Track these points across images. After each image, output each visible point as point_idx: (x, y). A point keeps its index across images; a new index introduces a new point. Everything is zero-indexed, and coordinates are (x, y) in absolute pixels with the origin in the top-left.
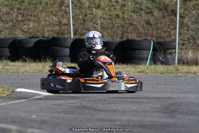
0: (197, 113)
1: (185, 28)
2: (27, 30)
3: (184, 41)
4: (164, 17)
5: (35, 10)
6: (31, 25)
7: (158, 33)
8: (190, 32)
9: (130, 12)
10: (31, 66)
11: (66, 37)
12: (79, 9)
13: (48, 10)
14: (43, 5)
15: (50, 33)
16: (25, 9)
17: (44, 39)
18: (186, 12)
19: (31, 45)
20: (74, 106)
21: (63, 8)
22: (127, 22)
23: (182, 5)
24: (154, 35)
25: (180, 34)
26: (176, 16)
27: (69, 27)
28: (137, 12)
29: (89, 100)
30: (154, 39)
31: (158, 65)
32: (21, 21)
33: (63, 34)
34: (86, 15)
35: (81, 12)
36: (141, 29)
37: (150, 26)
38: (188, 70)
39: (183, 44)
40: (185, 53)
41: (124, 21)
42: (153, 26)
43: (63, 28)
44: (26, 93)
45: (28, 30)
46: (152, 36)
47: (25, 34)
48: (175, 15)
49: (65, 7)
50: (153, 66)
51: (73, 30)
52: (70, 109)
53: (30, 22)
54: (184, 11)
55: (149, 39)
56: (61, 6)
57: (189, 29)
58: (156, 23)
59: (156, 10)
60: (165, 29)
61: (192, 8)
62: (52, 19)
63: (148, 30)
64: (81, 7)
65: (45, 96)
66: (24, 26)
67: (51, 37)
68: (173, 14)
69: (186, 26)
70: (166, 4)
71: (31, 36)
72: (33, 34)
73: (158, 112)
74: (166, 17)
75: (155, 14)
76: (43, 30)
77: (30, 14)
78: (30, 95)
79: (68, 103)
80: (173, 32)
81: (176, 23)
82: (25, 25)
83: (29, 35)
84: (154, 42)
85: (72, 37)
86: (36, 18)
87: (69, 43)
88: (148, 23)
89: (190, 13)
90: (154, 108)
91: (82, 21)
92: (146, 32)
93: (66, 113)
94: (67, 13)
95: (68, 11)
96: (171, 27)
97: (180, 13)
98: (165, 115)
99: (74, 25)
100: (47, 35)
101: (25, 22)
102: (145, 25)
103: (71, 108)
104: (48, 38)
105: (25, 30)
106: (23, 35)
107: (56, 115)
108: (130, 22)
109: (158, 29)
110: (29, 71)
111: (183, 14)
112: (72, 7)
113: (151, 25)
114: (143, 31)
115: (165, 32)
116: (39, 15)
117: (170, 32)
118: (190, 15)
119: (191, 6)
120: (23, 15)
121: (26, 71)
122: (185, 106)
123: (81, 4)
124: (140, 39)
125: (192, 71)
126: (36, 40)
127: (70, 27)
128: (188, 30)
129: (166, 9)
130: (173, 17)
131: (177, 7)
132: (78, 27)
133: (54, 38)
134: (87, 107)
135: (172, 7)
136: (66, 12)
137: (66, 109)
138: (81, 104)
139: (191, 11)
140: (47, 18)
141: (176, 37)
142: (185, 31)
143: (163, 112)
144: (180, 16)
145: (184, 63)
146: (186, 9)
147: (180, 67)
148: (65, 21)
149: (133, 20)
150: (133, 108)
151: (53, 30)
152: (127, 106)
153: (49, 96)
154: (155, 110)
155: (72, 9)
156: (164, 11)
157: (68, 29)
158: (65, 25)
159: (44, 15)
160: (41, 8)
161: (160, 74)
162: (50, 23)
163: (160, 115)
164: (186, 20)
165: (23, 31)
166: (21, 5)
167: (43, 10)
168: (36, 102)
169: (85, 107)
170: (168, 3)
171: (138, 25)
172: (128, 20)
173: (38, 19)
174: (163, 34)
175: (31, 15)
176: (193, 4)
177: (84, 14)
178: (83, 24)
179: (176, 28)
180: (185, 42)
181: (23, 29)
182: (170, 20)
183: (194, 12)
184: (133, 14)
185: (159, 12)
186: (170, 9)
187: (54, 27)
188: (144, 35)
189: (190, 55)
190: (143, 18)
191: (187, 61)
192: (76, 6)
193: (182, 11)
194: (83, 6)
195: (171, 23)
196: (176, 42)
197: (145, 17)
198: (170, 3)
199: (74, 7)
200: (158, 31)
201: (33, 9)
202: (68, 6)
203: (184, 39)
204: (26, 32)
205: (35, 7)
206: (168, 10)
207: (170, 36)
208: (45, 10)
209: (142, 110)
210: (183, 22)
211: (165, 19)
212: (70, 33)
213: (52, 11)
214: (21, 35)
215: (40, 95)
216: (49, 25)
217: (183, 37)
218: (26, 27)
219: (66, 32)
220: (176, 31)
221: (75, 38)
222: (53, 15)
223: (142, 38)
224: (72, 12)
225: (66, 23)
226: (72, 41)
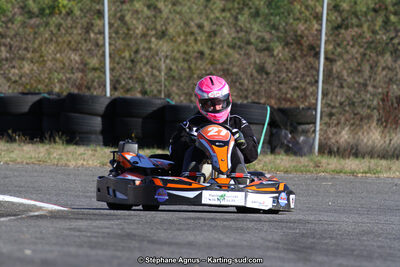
0: (355, 253)
1: (336, 82)
2: (17, 78)
3: (333, 107)
4: (294, 58)
5: (35, 38)
6: (27, 67)
7: (280, 90)
8: (346, 90)
9: (225, 47)
10: (23, 150)
11: (95, 93)
12: (124, 39)
13: (60, 40)
14: (52, 28)
15: (64, 86)
16: (15, 36)
17: (51, 97)
18: (339, 50)
19: (25, 108)
20: (109, 234)
21: (92, 35)
22: (219, 66)
23: (331, 35)
24: (273, 95)
25: (325, 94)
26: (319, 58)
27: (101, 75)
28: (240, 47)
29: (138, 223)
30: (273, 102)
31: (279, 154)
32: (7, 59)
33: (89, 89)
34: (136, 52)
35: (128, 45)
36: (246, 81)
37: (265, 76)
38: (339, 167)
39: (331, 115)
40: (335, 133)
41: (212, 64)
42: (272, 76)
43: (90, 75)
44: (13, 203)
45: (20, 78)
46: (269, 97)
47: (13, 86)
48: (317, 55)
49: (96, 34)
50: (270, 157)
51: (111, 80)
52: (101, 240)
53: (25, 62)
54: (335, 48)
55: (262, 101)
56: (87, 32)
57: (344, 85)
58: (278, 71)
59: (278, 44)
60: (295, 84)
61: (351, 43)
62: (69, 58)
63: (261, 84)
64: (127, 34)
65: (51, 212)
66: (13, 71)
67: (65, 94)
68: (313, 53)
69: (338, 77)
70: (299, 32)
71: (26, 91)
72: (28, 87)
73: (277, 249)
74: (299, 59)
75: (275, 53)
76: (50, 79)
77: (24, 45)
78: (21, 208)
79: (97, 227)
80: (311, 90)
81: (318, 71)
82: (14, 67)
83: (21, 89)
84: (271, 108)
85: (108, 94)
86: (38, 55)
87: (101, 107)
88: (261, 69)
89: (347, 52)
90: (270, 241)
91: (129, 64)
92: (257, 88)
93: (93, 246)
94: (99, 46)
95: (101, 43)
96: (308, 79)
97: (326, 52)
98: (291, 256)
99: (112, 70)
100: (57, 90)
101: (14, 63)
102: (255, 74)
103: (103, 237)
104: (58, 94)
105: (13, 79)
106: (9, 87)
107: (73, 250)
108: (225, 67)
109: (280, 83)
110: (19, 160)
111: (333, 53)
112: (110, 33)
113: (267, 74)
114: (251, 87)
115: (295, 89)
116: (43, 49)
117: (304, 90)
118: (346, 57)
119: (349, 38)
120: (11, 48)
121: (14, 161)
122: (331, 238)
123: (128, 29)
124: (245, 102)
125: (348, 169)
126: (36, 98)
127: (104, 73)
128: (342, 87)
129: (299, 43)
130: (311, 59)
131: (320, 40)
132: (120, 75)
133: (71, 96)
134: (134, 235)
135: (311, 38)
136: (97, 45)
137: (94, 239)
138: (122, 229)
139: (349, 47)
140: (58, 55)
141: (317, 100)
142: (335, 89)
143: (288, 250)
144: (326, 59)
145: (330, 153)
146: (339, 45)
147: (324, 160)
148: (94, 62)
149: (231, 63)
150: (227, 240)
151: (70, 79)
152: (216, 236)
153: (59, 211)
154: (271, 244)
155: (110, 38)
156: (294, 46)
157: (99, 77)
158: (95, 69)
159: (52, 48)
160: (47, 36)
161: (282, 174)
162: (64, 64)
163: (282, 255)
164: (338, 66)
165: (9, 80)
166: (7, 28)
167: (51, 40)
168: (32, 222)
169: (130, 236)
170: (302, 31)
171: (241, 74)
172: (222, 63)
173: (41, 56)
174: (291, 92)
175: (26, 49)
176: (353, 33)
177: (134, 49)
178: (130, 69)
179: (317, 82)
180: (334, 111)
181: (10, 75)
182: (306, 66)
183: (354, 51)
184: (231, 51)
185: (283, 49)
186: (306, 43)
187: (73, 73)
188: (253, 94)
189: (345, 136)
190: (252, 60)
191: (338, 149)
192: (117, 33)
193: (331, 47)
194: (131, 32)
195: (308, 70)
196: (316, 109)
197: (256, 58)
198: (306, 32)
199: (114, 35)
200: (281, 86)
201: (32, 36)
202: (102, 33)
203: (332, 104)
204: (15, 82)
205: (35, 33)
206: (301, 45)
207: (305, 97)
208: (54, 39)
209: (245, 243)
210: (332, 69)
211: (295, 63)
212: (105, 86)
213: (70, 42)
214: (7, 88)
215: (40, 208)
216: (63, 68)
217: (331, 100)
218: (16, 71)
219: (95, 84)
220: (317, 88)
221: (113, 97)
222: (70, 49)
223: (250, 100)
224: (110, 44)
225: (97, 66)
226: (107, 102)
